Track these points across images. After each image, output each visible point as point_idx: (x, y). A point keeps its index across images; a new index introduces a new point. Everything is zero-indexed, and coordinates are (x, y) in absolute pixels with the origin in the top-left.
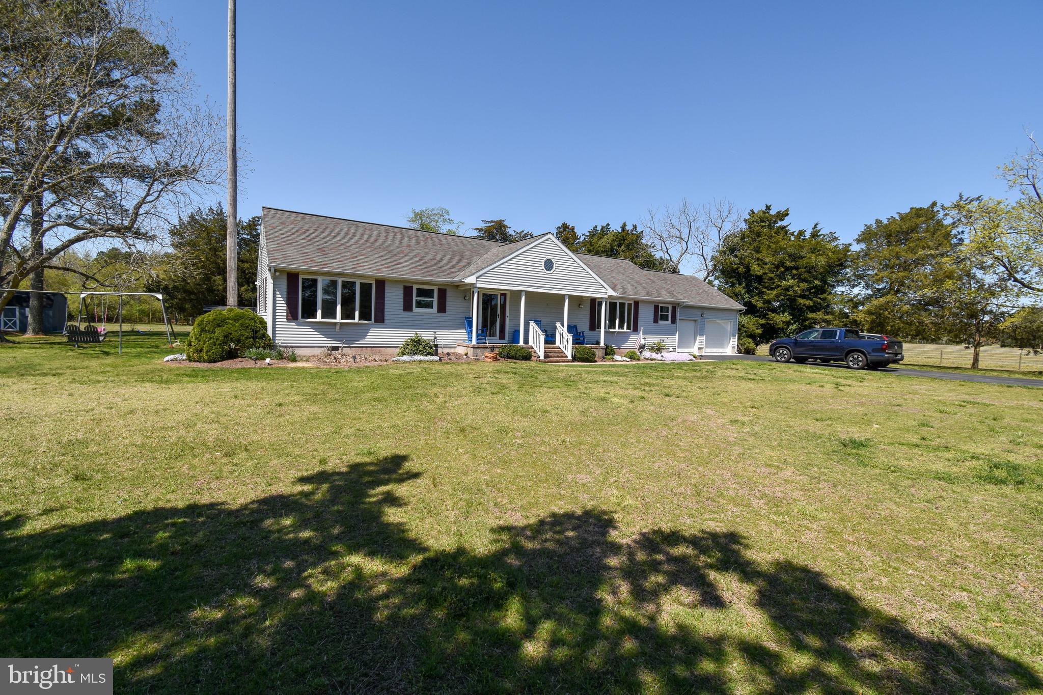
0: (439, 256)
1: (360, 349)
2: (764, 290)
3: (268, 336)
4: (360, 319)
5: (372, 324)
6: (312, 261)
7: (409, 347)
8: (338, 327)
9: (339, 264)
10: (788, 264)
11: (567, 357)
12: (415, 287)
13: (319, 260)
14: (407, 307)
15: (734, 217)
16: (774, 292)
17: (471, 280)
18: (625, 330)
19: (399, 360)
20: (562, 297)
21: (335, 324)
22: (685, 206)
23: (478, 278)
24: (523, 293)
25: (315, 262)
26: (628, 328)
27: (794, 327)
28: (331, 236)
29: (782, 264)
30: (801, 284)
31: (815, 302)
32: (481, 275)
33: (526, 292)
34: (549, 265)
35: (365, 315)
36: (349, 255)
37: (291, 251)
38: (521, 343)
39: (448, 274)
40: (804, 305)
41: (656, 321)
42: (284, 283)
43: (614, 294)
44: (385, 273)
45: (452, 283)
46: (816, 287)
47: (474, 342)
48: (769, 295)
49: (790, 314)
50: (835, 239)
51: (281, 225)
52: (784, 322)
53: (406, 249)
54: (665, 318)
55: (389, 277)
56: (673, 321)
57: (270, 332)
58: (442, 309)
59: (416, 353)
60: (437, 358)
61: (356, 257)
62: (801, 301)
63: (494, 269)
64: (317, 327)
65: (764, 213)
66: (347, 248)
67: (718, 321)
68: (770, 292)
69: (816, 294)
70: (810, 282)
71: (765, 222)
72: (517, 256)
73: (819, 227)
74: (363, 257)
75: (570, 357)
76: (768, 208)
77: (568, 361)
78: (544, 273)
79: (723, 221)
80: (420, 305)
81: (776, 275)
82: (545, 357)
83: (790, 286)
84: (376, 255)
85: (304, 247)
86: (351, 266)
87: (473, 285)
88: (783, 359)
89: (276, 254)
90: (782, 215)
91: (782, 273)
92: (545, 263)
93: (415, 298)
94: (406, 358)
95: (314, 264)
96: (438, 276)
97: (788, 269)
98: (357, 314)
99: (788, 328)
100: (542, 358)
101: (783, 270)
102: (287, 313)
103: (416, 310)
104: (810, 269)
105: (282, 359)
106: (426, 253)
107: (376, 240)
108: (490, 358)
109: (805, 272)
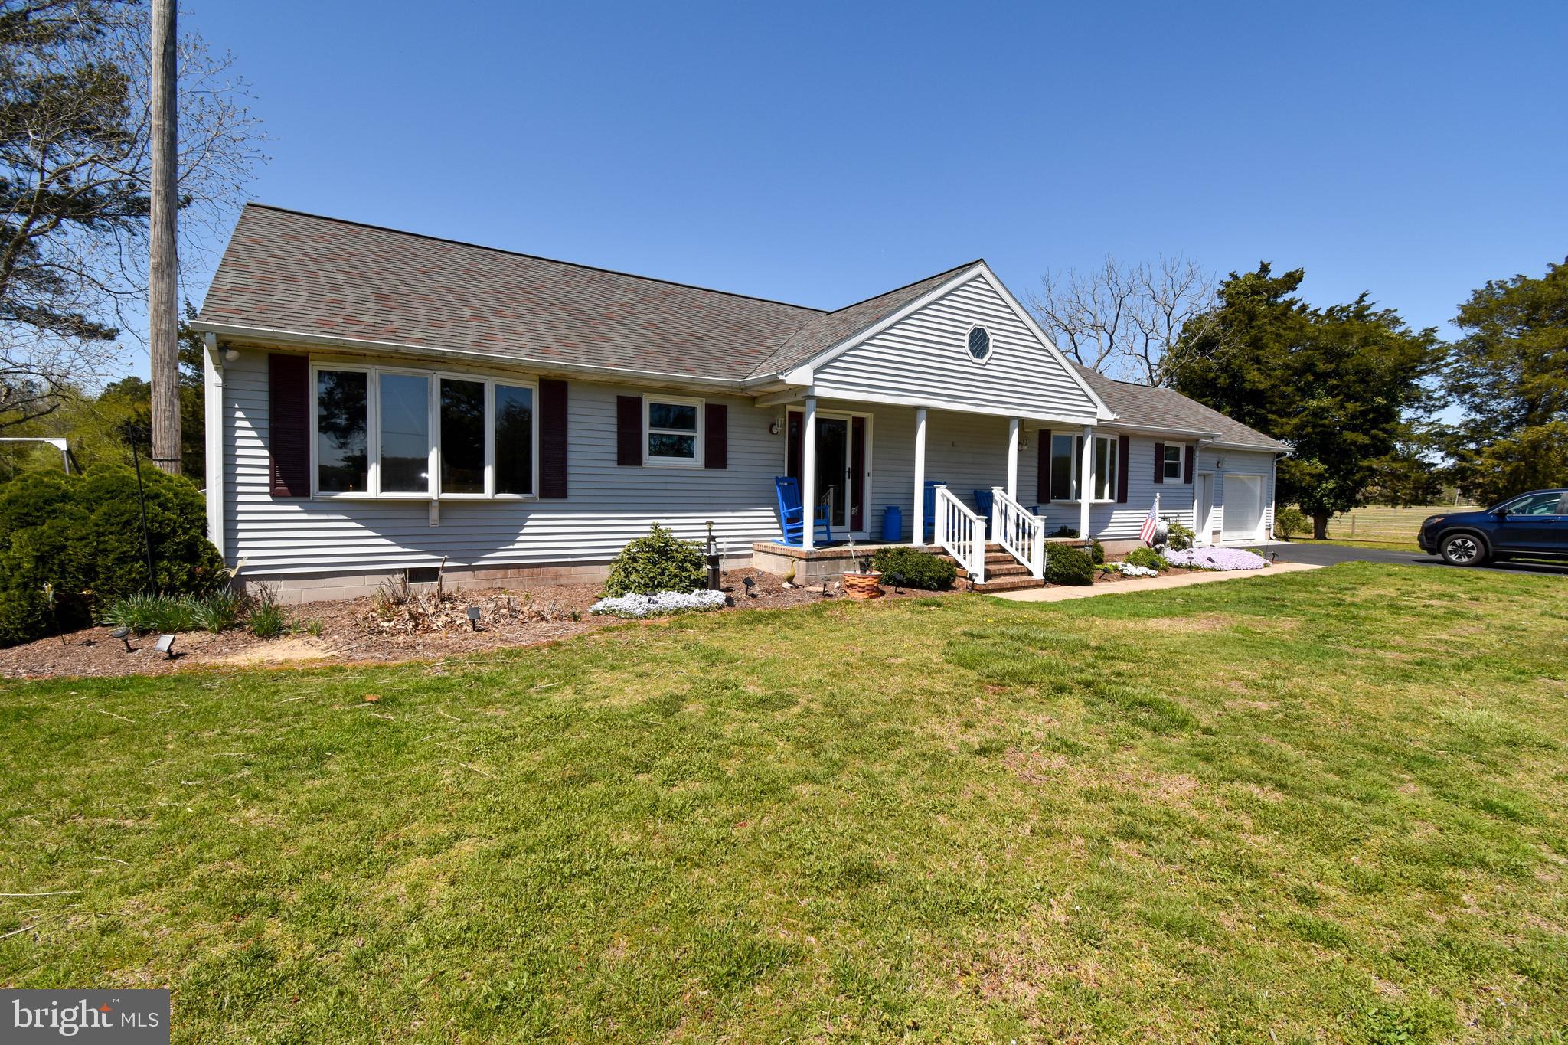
0: (698, 330)
1: (500, 573)
2: (1271, 416)
3: (211, 547)
4: (499, 488)
5: (534, 502)
6: (349, 320)
7: (639, 566)
8: (434, 514)
9: (433, 332)
10: (1322, 367)
11: (1030, 574)
12: (647, 400)
13: (373, 320)
14: (629, 453)
15: (1196, 288)
16: (1295, 421)
17: (800, 376)
18: (1106, 499)
19: (611, 612)
20: (1004, 422)
21: (427, 503)
22: (1109, 270)
23: (817, 371)
24: (923, 414)
25: (359, 323)
26: (1111, 496)
27: (1331, 484)
28: (422, 272)
29: (1309, 367)
30: (1349, 405)
31: (1374, 437)
32: (825, 366)
33: (927, 409)
34: (979, 342)
35: (512, 478)
36: (465, 312)
37: (289, 296)
38: (918, 541)
39: (731, 368)
40: (1354, 443)
41: (1158, 479)
42: (259, 386)
43: (1110, 417)
44: (566, 359)
45: (743, 388)
46: (1377, 409)
47: (808, 544)
48: (1282, 425)
49: (1323, 461)
50: (1396, 322)
51: (284, 240)
52: (1312, 476)
53: (617, 312)
54: (1173, 472)
55: (578, 370)
56: (1189, 479)
57: (216, 536)
58: (716, 457)
59: (660, 585)
60: (717, 597)
61: (487, 319)
62: (1349, 435)
63: (855, 348)
64: (369, 514)
65: (1258, 277)
66: (462, 298)
67: (1242, 476)
68: (1285, 420)
69: (1374, 423)
70: (1365, 401)
71: (1259, 293)
72: (908, 317)
73: (1368, 301)
74: (507, 321)
75: (1038, 575)
76: (1265, 268)
77: (1037, 585)
78: (969, 363)
79: (1176, 296)
80: (663, 448)
81: (1299, 389)
82: (988, 575)
83: (1324, 409)
84: (542, 319)
85: (334, 287)
86: (469, 338)
87: (802, 393)
88: (1465, 560)
89: (236, 298)
90: (1293, 280)
91: (1309, 384)
92: (972, 336)
93: (647, 430)
94: (632, 602)
95: (354, 328)
96: (707, 372)
97: (1322, 377)
98: (489, 474)
99: (1319, 486)
100: (980, 580)
101: (1311, 378)
102: (273, 476)
103: (650, 461)
104: (1365, 374)
105: (231, 626)
106: (666, 321)
107: (542, 288)
108: (863, 590)
109: (1354, 382)
